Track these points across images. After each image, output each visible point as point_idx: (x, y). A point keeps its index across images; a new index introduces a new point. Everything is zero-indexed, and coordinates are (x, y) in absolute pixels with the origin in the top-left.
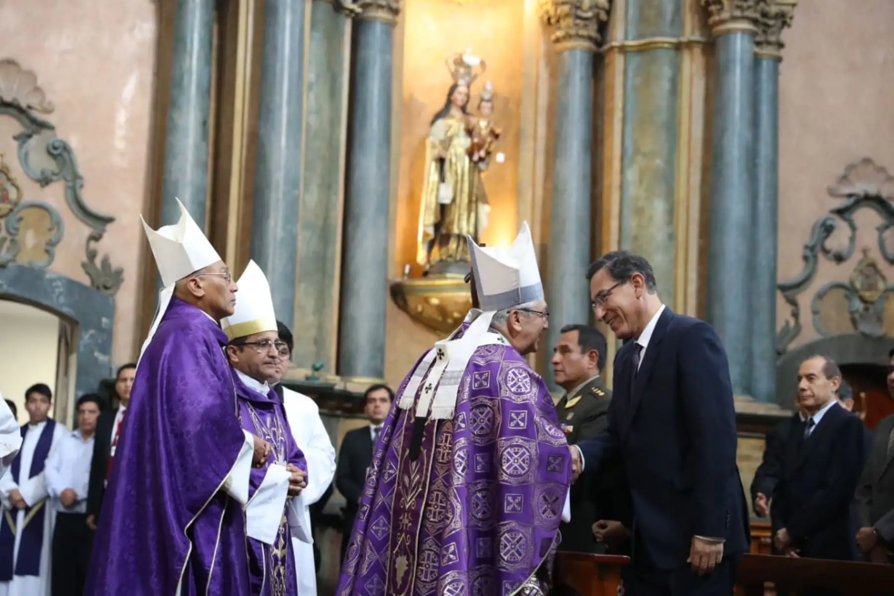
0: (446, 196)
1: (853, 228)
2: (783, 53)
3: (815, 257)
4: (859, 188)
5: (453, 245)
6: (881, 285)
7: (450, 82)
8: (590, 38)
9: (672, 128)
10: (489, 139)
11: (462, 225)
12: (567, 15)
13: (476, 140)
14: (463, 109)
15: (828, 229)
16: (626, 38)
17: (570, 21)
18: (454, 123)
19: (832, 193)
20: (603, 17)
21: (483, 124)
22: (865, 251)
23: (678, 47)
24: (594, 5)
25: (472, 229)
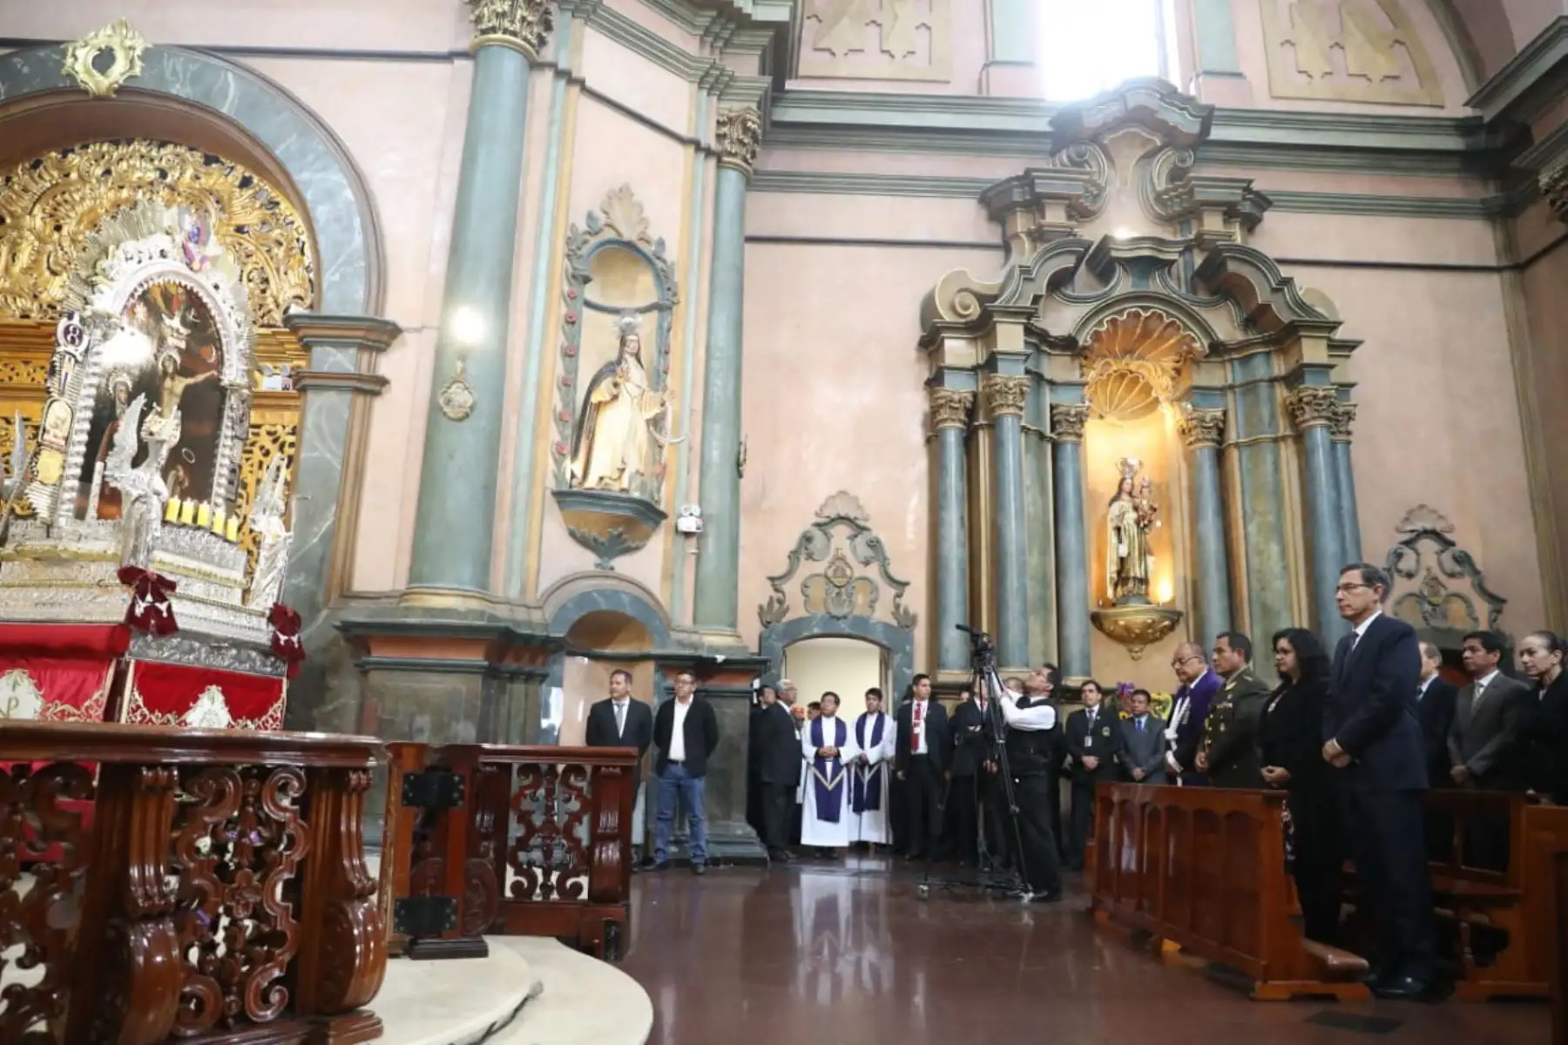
0: (1124, 551)
1: (1418, 554)
2: (1351, 438)
4: (1419, 526)
5: (1131, 585)
6: (1443, 592)
7: (1119, 477)
8: (1213, 440)
9: (1278, 494)
10: (1150, 512)
11: (1137, 571)
12: (1196, 427)
13: (1141, 514)
14: (1130, 494)
15: (1399, 556)
16: (1238, 437)
17: (1199, 430)
18: (1125, 503)
19: (1399, 531)
20: (1221, 426)
21: (1145, 502)
22: (1428, 570)
23: (1276, 440)
24: (1214, 419)
25: (1143, 573)
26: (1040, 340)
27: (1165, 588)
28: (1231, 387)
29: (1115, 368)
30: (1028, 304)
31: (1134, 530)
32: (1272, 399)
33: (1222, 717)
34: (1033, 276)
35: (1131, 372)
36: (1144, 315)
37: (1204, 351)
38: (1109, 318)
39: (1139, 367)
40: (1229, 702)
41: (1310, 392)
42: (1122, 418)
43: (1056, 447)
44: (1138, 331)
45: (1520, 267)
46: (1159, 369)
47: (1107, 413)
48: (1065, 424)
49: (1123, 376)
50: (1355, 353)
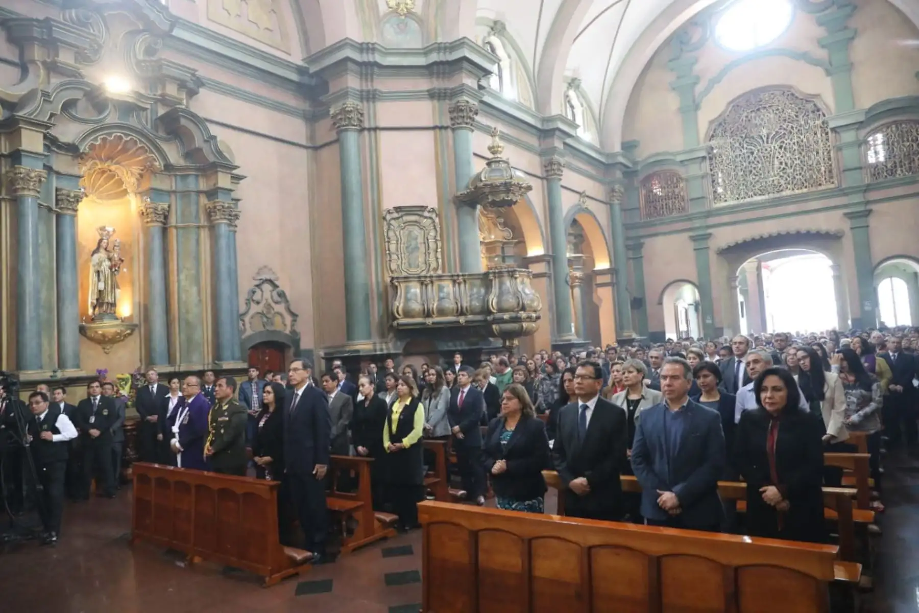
0: (101, 286)
1: (262, 291)
2: (236, 229)
3: (250, 303)
4: (264, 277)
5: (105, 307)
6: (273, 312)
7: (99, 238)
8: (161, 222)
9: (197, 259)
10: (119, 262)
11: (109, 299)
12: (151, 213)
13: (113, 263)
14: (106, 249)
15: (254, 292)
16: (177, 222)
17: (153, 215)
18: (102, 255)
19: (254, 279)
20: (167, 213)
21: (116, 256)
22: (267, 300)
23: (198, 227)
24: (163, 209)
25: (113, 299)
26: (52, 143)
27: (125, 308)
28: (174, 192)
29: (100, 166)
30: (46, 120)
31: (108, 271)
32: (198, 203)
33: (222, 426)
34: (52, 99)
35: (110, 171)
36: (125, 139)
37: (161, 168)
38: (102, 137)
39: (116, 169)
40: (226, 416)
41: (221, 204)
42: (100, 198)
43: (59, 216)
44: (120, 147)
45: (316, 148)
46: (129, 172)
47: (91, 193)
48: (66, 202)
49: (104, 172)
50: (241, 182)
